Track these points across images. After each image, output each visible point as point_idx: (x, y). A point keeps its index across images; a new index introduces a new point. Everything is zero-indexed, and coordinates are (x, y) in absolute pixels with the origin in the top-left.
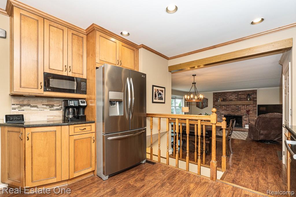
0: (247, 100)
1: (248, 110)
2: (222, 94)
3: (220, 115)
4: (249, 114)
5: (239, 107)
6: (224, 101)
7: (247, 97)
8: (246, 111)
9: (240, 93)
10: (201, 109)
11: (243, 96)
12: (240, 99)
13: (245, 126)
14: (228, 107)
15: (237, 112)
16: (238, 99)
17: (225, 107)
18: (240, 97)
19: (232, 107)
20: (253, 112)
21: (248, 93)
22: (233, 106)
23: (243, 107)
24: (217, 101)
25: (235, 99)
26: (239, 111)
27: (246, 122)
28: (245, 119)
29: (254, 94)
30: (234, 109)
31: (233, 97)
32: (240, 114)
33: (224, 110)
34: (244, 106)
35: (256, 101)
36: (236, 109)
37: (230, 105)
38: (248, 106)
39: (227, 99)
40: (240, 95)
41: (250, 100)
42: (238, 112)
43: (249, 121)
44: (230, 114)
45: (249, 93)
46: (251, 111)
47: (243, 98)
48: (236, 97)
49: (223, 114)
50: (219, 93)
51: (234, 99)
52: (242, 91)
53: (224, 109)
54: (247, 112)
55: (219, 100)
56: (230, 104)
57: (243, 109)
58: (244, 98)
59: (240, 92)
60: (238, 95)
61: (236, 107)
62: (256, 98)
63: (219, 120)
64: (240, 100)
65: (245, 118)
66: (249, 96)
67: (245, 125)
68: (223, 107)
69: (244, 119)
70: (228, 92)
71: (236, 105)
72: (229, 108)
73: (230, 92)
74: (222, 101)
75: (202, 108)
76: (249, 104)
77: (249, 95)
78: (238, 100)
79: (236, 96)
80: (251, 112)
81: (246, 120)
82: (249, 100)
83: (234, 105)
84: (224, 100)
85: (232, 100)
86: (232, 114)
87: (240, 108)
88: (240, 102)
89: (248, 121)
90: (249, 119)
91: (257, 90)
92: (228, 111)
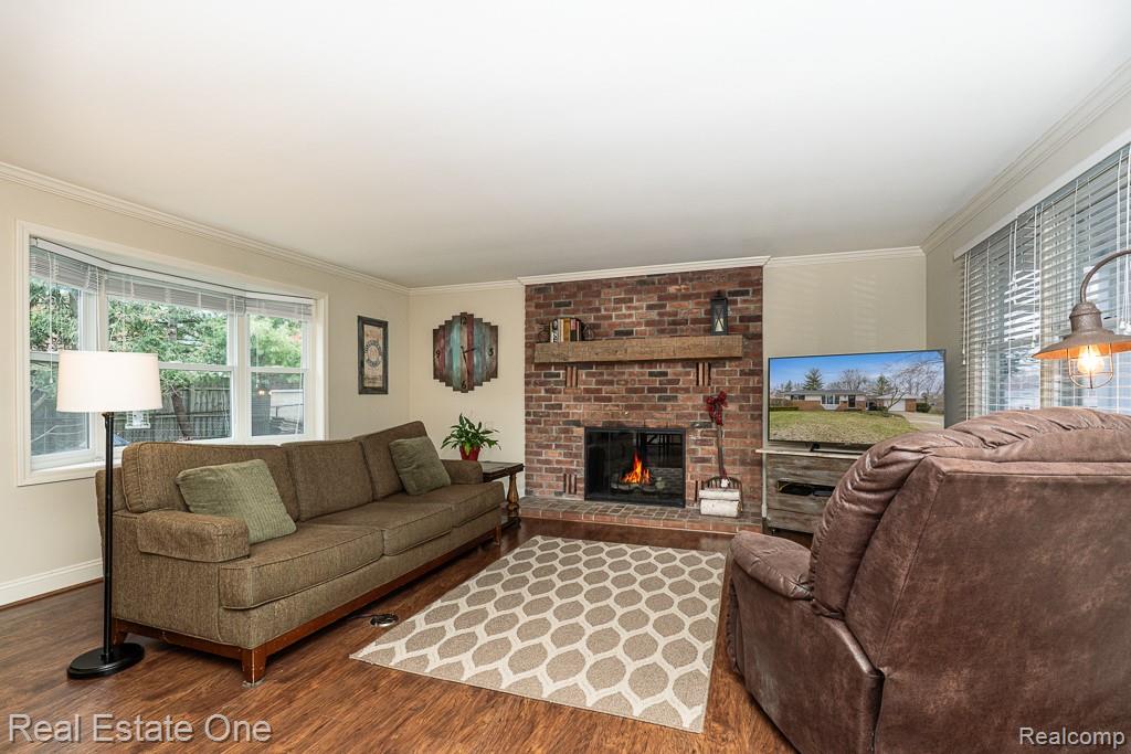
0: (711, 331)
1: (715, 395)
2: (574, 295)
3: (566, 431)
4: (719, 423)
5: (665, 374)
6: (583, 339)
7: (710, 312)
8: (707, 399)
9: (672, 289)
10: (459, 392)
11: (690, 304)
12: (674, 323)
13: (697, 500)
14: (605, 377)
15: (655, 408)
16: (660, 323)
17: (593, 375)
18: (676, 314)
19: (631, 374)
20: (741, 408)
21: (717, 289)
22: (637, 369)
23: (688, 374)
24: (549, 341)
25: (648, 323)
26: (668, 399)
27: (703, 469)
28: (701, 452)
29: (746, 293)
30: (642, 390)
31: (636, 313)
32: (674, 423)
33: (584, 400)
34: (695, 370)
35: (759, 336)
36: (650, 390)
37: (620, 363)
38: (714, 370)
39: (605, 323)
40: (674, 297)
41: (728, 330)
42: (665, 409)
43: (721, 461)
44: (620, 425)
45: (722, 288)
46: (732, 400)
47: (690, 317)
48: (654, 315)
49: (578, 424)
50: (559, 287)
51: (639, 324)
52: (685, 277)
53: (587, 391)
54: (710, 410)
55: (555, 329)
56: (620, 356)
57: (687, 390)
58: (695, 321)
59: (673, 279)
60: (660, 298)
61: (651, 374)
62: (759, 318)
63: (558, 462)
64: (673, 333)
65: (703, 443)
66: (718, 307)
67: (702, 493)
68: (583, 374)
69: (694, 451)
70: (607, 283)
71: (651, 363)
72: (611, 383)
73: (619, 283)
74: (573, 338)
75: (466, 385)
76: (722, 353)
77: (719, 299)
78: (662, 332)
79: (650, 307)
80: (731, 408)
81: (703, 460)
82: (719, 328)
83: (642, 363)
84: (582, 333)
85: (630, 333)
86: (632, 420)
87: (670, 382)
88: (670, 346)
89: (714, 464)
90: (720, 451)
91: (761, 267)
92: (610, 399)
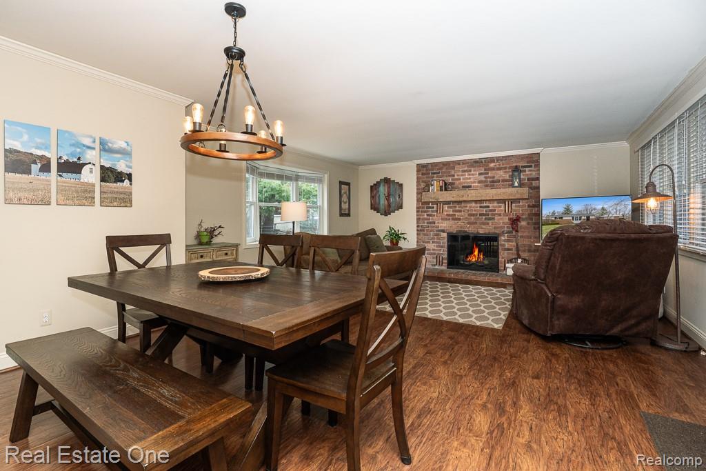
0: (512, 186)
1: (515, 217)
2: (441, 169)
3: (437, 235)
4: (517, 231)
5: (488, 207)
6: (446, 190)
7: (512, 176)
8: (510, 219)
9: (492, 165)
10: (383, 216)
11: (501, 173)
12: (493, 182)
13: (505, 269)
14: (457, 209)
15: (483, 224)
16: (486, 181)
17: (450, 207)
18: (494, 177)
19: (470, 207)
20: (528, 224)
21: (515, 165)
22: (473, 204)
23: (500, 207)
24: (429, 191)
25: (479, 182)
26: (490, 219)
27: (508, 253)
28: (507, 245)
29: (531, 166)
30: (477, 215)
31: (473, 177)
32: (493, 231)
33: (446, 219)
34: (504, 205)
35: (538, 188)
36: (480, 215)
37: (465, 201)
38: (514, 205)
39: (457, 182)
40: (493, 169)
41: (521, 185)
42: (488, 224)
43: (518, 250)
44: (465, 232)
45: (517, 164)
46: (523, 220)
47: (501, 179)
48: (482, 178)
49: (443, 231)
50: (434, 165)
51: (475, 182)
52: (498, 159)
53: (448, 215)
54: (512, 224)
55: (432, 185)
56: (465, 199)
57: (500, 215)
58: (503, 181)
59: (492, 160)
60: (485, 170)
61: (481, 207)
62: (538, 179)
63: (433, 250)
64: (492, 187)
65: (508, 241)
66: (516, 174)
67: (507, 265)
68: (446, 207)
69: (504, 245)
70: (458, 163)
71: (481, 201)
72: (460, 211)
73: (464, 162)
74: (441, 190)
75: (387, 213)
76: (518, 196)
77: (516, 169)
78: (487, 186)
79: (480, 174)
80: (523, 223)
81: (508, 249)
82: (516, 184)
83: (476, 202)
84: (446, 187)
85: (470, 187)
86: (471, 230)
87: (491, 211)
88: (491, 193)
89: (514, 251)
90: (517, 245)
91: (539, 154)
92: (460, 219)
